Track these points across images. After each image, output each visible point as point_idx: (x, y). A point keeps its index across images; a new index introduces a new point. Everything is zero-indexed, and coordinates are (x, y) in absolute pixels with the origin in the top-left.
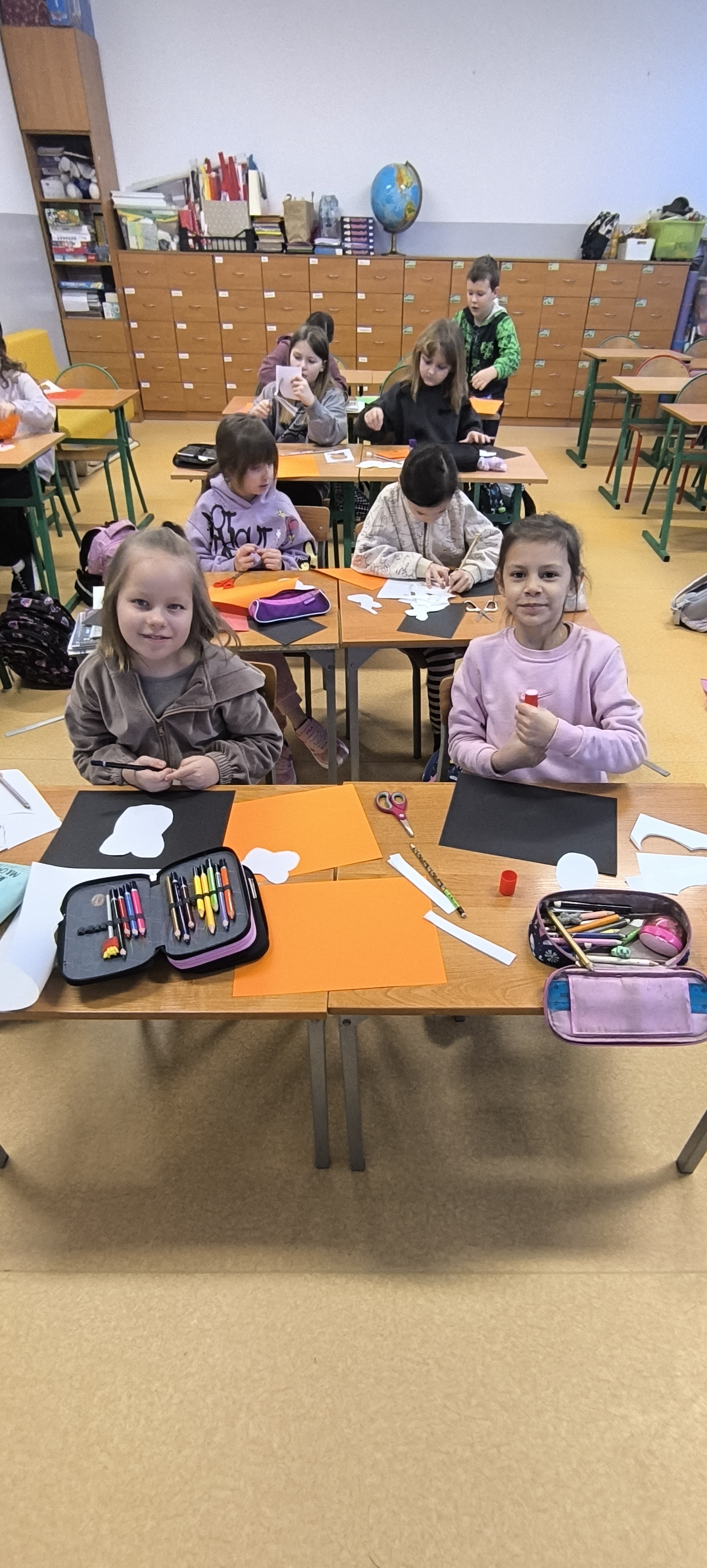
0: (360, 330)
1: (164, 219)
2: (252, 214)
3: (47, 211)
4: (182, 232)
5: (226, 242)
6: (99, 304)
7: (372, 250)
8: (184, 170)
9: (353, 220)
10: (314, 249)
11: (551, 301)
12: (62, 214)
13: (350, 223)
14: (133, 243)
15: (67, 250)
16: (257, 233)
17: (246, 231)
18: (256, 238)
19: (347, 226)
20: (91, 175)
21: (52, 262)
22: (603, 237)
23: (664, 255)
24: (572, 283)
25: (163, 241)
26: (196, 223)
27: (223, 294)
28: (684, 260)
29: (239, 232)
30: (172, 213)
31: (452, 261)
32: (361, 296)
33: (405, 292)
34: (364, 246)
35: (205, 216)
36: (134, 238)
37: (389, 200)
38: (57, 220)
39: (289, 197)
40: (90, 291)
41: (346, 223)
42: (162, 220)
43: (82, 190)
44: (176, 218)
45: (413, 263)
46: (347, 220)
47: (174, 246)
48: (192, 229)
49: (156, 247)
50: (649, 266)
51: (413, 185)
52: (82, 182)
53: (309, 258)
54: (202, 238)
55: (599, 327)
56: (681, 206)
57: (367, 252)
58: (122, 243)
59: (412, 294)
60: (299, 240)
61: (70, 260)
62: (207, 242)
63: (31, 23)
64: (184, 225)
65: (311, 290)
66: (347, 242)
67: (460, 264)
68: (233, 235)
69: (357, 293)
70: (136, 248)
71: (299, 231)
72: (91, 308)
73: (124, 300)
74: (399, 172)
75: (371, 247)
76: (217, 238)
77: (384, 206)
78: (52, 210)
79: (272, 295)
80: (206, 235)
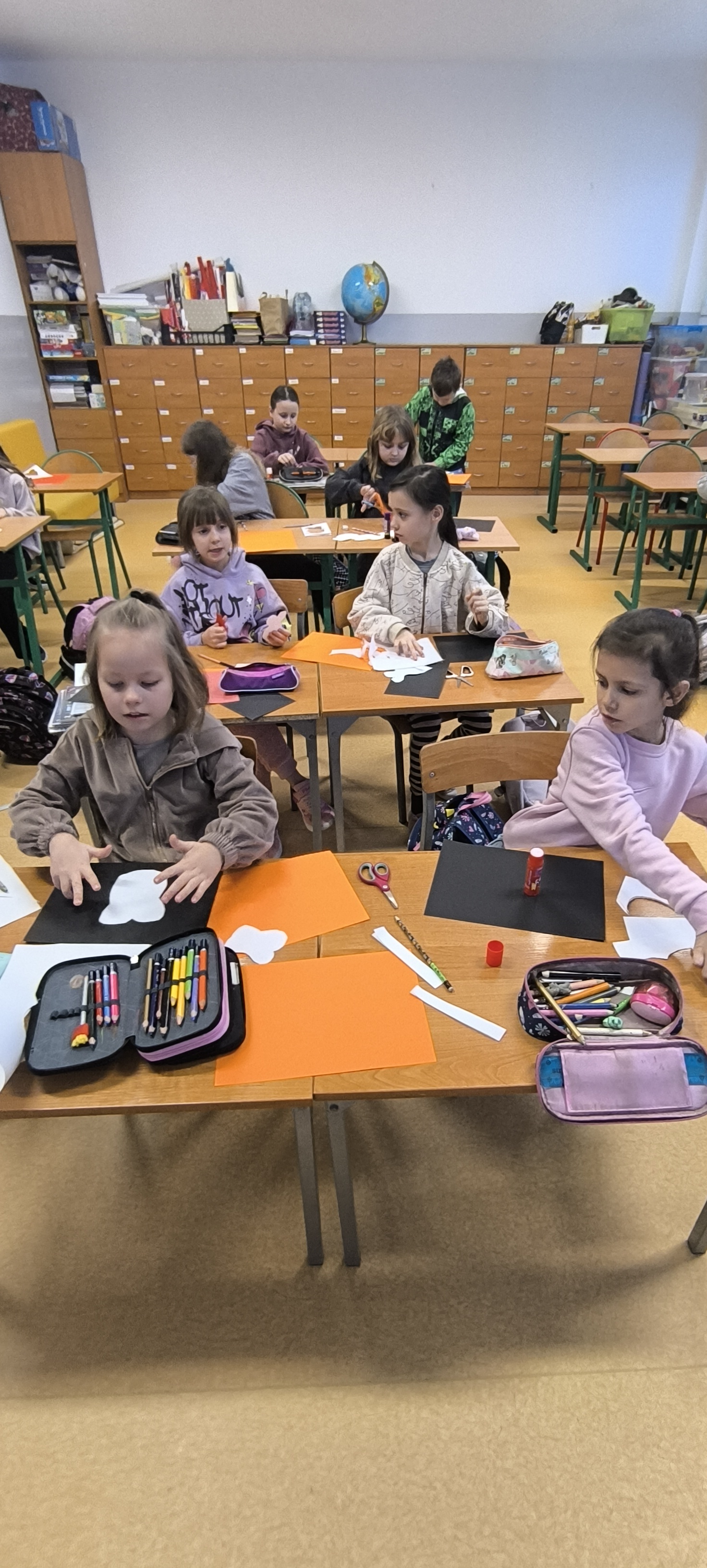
0: (334, 411)
1: (147, 317)
2: (230, 310)
3: (35, 312)
4: (164, 329)
5: (205, 336)
6: (85, 395)
7: (345, 340)
8: (165, 273)
9: (326, 314)
10: (289, 340)
11: (514, 381)
12: (50, 315)
13: (323, 316)
14: (117, 339)
15: (55, 347)
16: (235, 327)
17: (225, 326)
18: (235, 331)
19: (320, 320)
20: (77, 279)
21: (41, 358)
22: (560, 323)
23: (617, 339)
24: (533, 365)
25: (146, 336)
26: (177, 320)
27: (204, 383)
28: (636, 343)
29: (218, 327)
30: (154, 312)
31: (419, 348)
32: (335, 381)
33: (377, 376)
34: (337, 336)
35: (186, 314)
36: (119, 334)
37: (358, 296)
38: (45, 320)
39: (264, 295)
40: (76, 384)
41: (319, 317)
42: (145, 318)
43: (69, 294)
44: (158, 316)
45: (383, 351)
46: (320, 314)
47: (156, 341)
48: (173, 326)
49: (139, 342)
50: (605, 349)
51: (381, 282)
52: (69, 287)
53: (284, 349)
54: (183, 333)
55: (562, 404)
56: (630, 295)
57: (339, 342)
58: (108, 339)
59: (383, 378)
60: (275, 333)
61: (57, 355)
62: (188, 336)
63: (21, 149)
64: (166, 321)
65: (287, 376)
66: (320, 333)
67: (428, 351)
68: (213, 329)
69: (331, 378)
70: (120, 343)
71: (274, 325)
72: (78, 399)
73: (109, 391)
74: (367, 269)
75: (343, 337)
76: (197, 333)
77: (354, 301)
78: (40, 312)
79: (250, 382)
80: (187, 330)
